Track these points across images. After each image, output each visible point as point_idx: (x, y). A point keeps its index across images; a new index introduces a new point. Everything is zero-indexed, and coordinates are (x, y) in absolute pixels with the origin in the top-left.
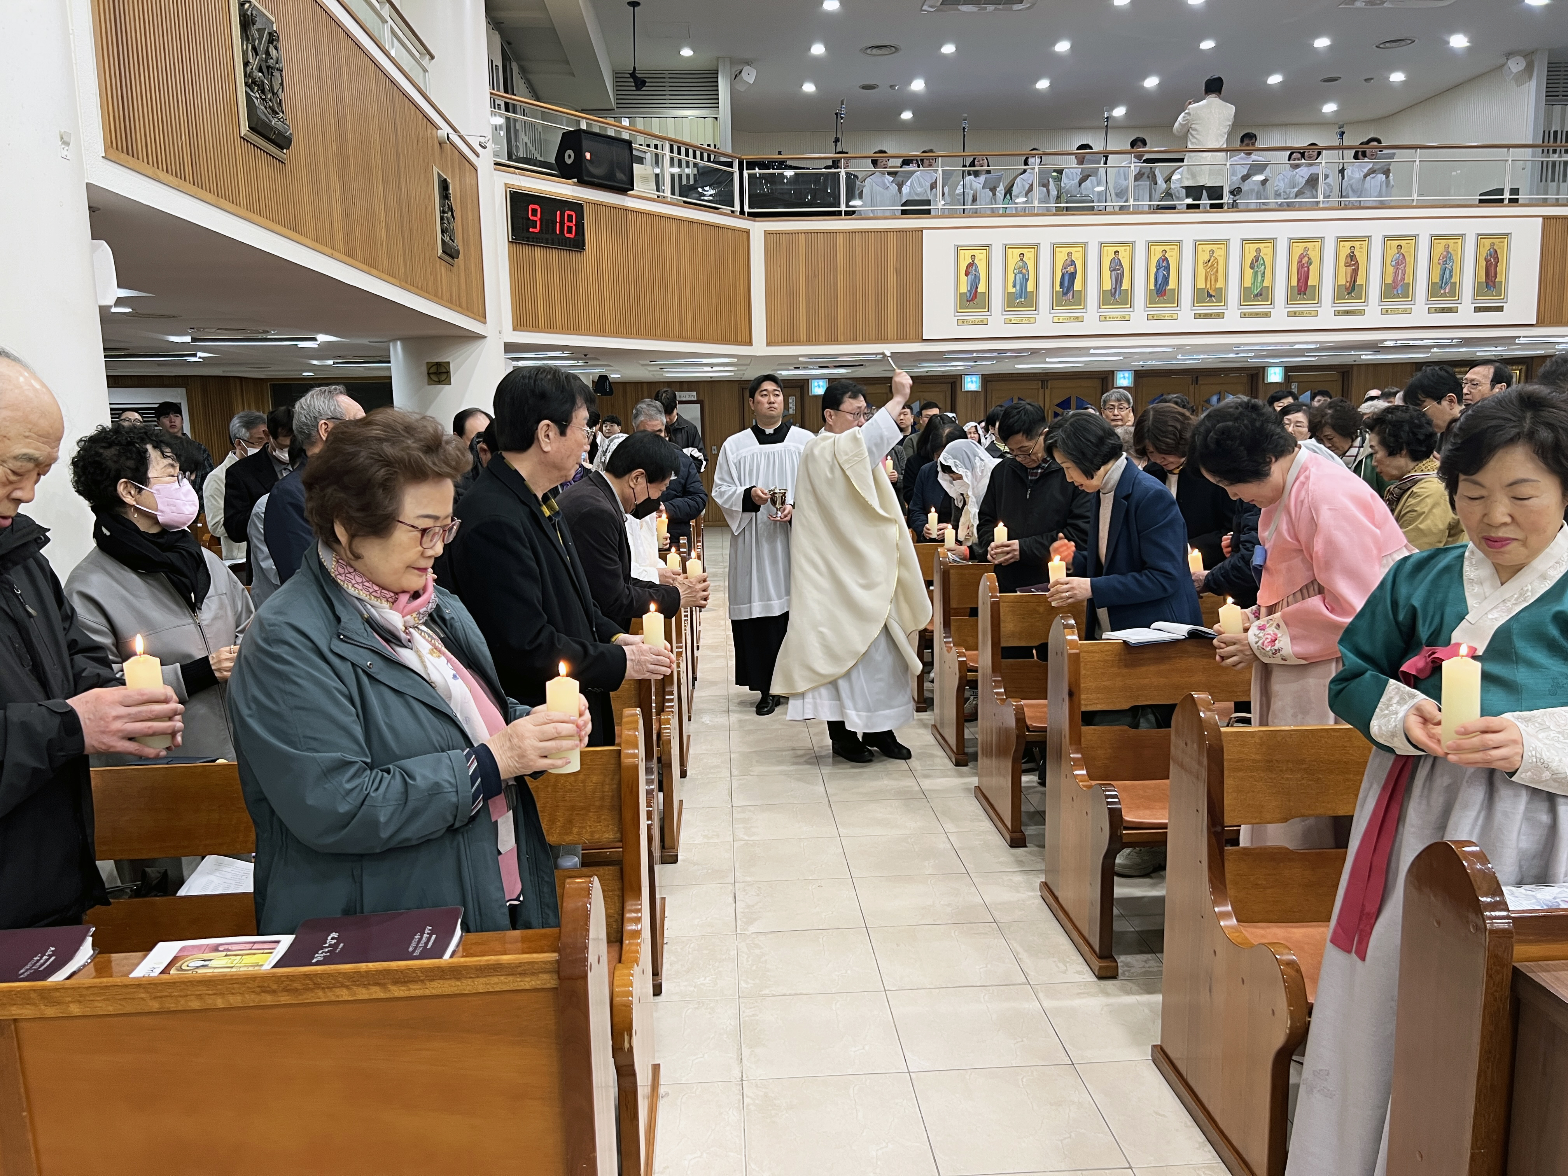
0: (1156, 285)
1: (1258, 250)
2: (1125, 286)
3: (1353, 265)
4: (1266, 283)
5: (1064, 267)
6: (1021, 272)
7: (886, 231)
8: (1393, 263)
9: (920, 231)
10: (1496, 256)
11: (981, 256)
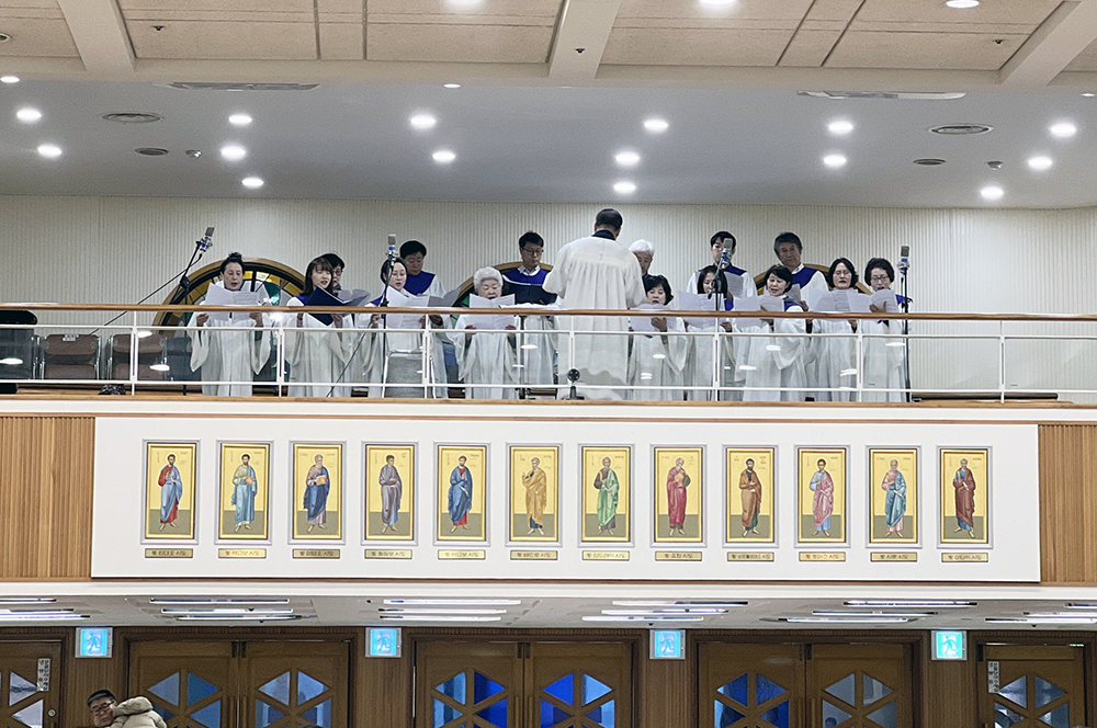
0: (451, 508)
1: (607, 462)
2: (404, 507)
3: (753, 487)
4: (621, 509)
5: (311, 478)
6: (244, 483)
7: (40, 417)
8: (814, 486)
9: (91, 418)
10: (970, 479)
11: (184, 457)
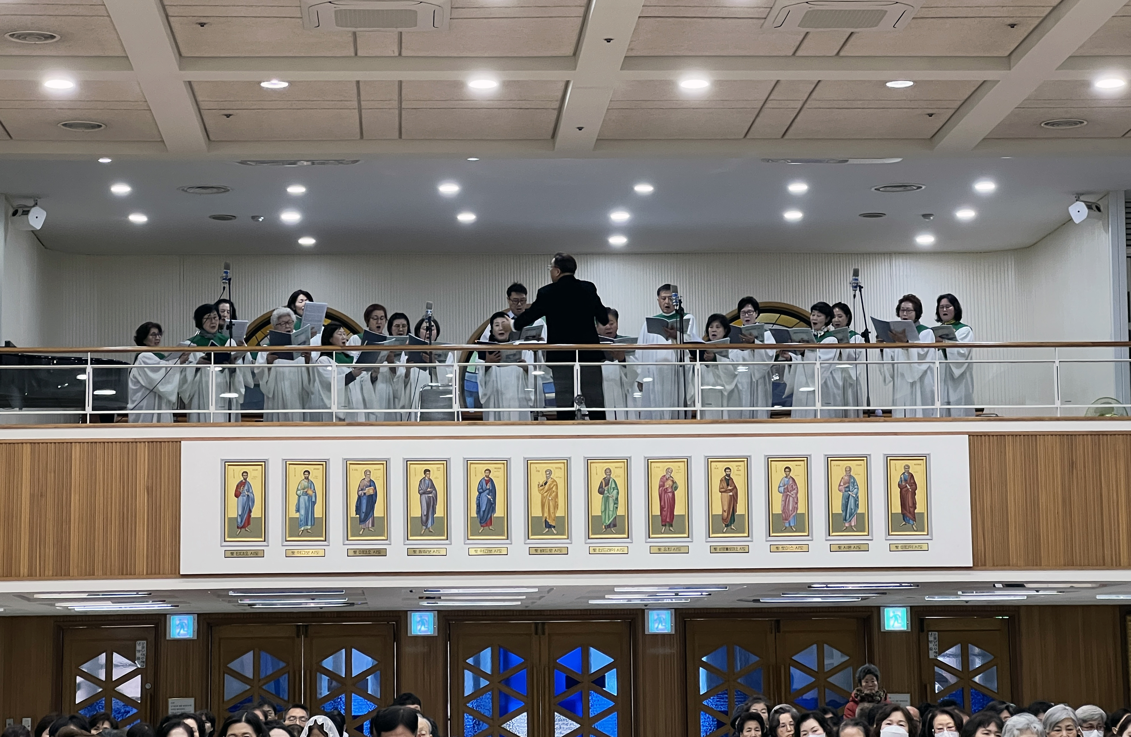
0: (478, 512)
1: (608, 471)
2: (439, 512)
3: (731, 491)
4: (621, 511)
5: (361, 488)
6: (306, 494)
7: (135, 442)
8: (782, 489)
9: (177, 442)
10: (912, 481)
11: (255, 473)
